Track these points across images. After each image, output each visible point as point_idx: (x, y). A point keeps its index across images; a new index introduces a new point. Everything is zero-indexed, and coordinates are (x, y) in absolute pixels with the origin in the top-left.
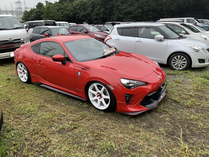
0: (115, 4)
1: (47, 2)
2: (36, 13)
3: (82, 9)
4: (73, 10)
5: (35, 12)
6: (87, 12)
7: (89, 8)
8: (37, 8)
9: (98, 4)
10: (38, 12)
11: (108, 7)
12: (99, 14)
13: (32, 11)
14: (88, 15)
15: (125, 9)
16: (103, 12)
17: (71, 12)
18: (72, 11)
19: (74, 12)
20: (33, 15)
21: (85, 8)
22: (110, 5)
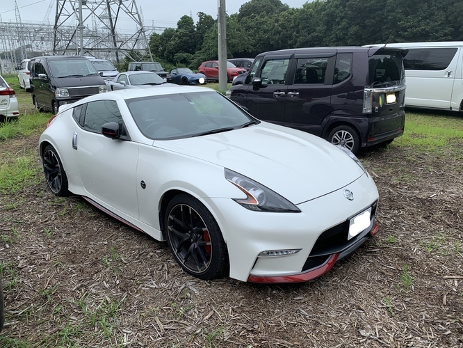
0: (388, 16)
1: (201, 14)
3: (303, 28)
4: (281, 31)
6: (316, 34)
7: (319, 26)
8: (179, 27)
9: (342, 18)
11: (367, 22)
13: (169, 34)
15: (411, 27)
16: (356, 33)
17: (275, 34)
18: (279, 33)
19: (284, 35)
21: (308, 27)
22: (374, 18)
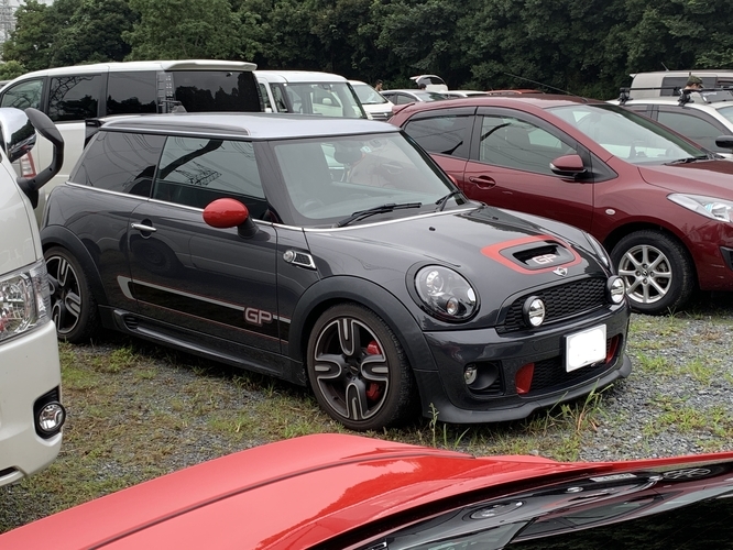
2: (95, 15)
5: (85, 11)
10: (105, 10)
12: (516, 17)
14: (437, 27)
20: (73, 29)
